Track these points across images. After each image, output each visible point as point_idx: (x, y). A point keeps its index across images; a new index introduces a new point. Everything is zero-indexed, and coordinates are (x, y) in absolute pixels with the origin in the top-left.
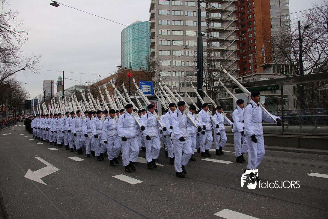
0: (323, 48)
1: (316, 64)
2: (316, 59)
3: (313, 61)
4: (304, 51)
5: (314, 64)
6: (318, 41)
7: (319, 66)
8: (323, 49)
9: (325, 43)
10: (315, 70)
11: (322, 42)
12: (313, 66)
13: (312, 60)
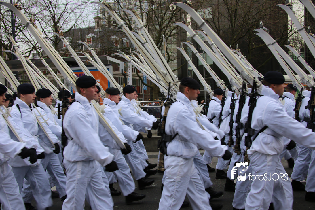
0: (43, 28)
1: (34, 48)
2: (34, 41)
3: (31, 43)
4: (18, 28)
5: (32, 48)
6: (37, 18)
7: (38, 50)
8: (43, 30)
9: (46, 22)
10: (33, 54)
11: (42, 20)
12: (31, 49)
13: (30, 41)
